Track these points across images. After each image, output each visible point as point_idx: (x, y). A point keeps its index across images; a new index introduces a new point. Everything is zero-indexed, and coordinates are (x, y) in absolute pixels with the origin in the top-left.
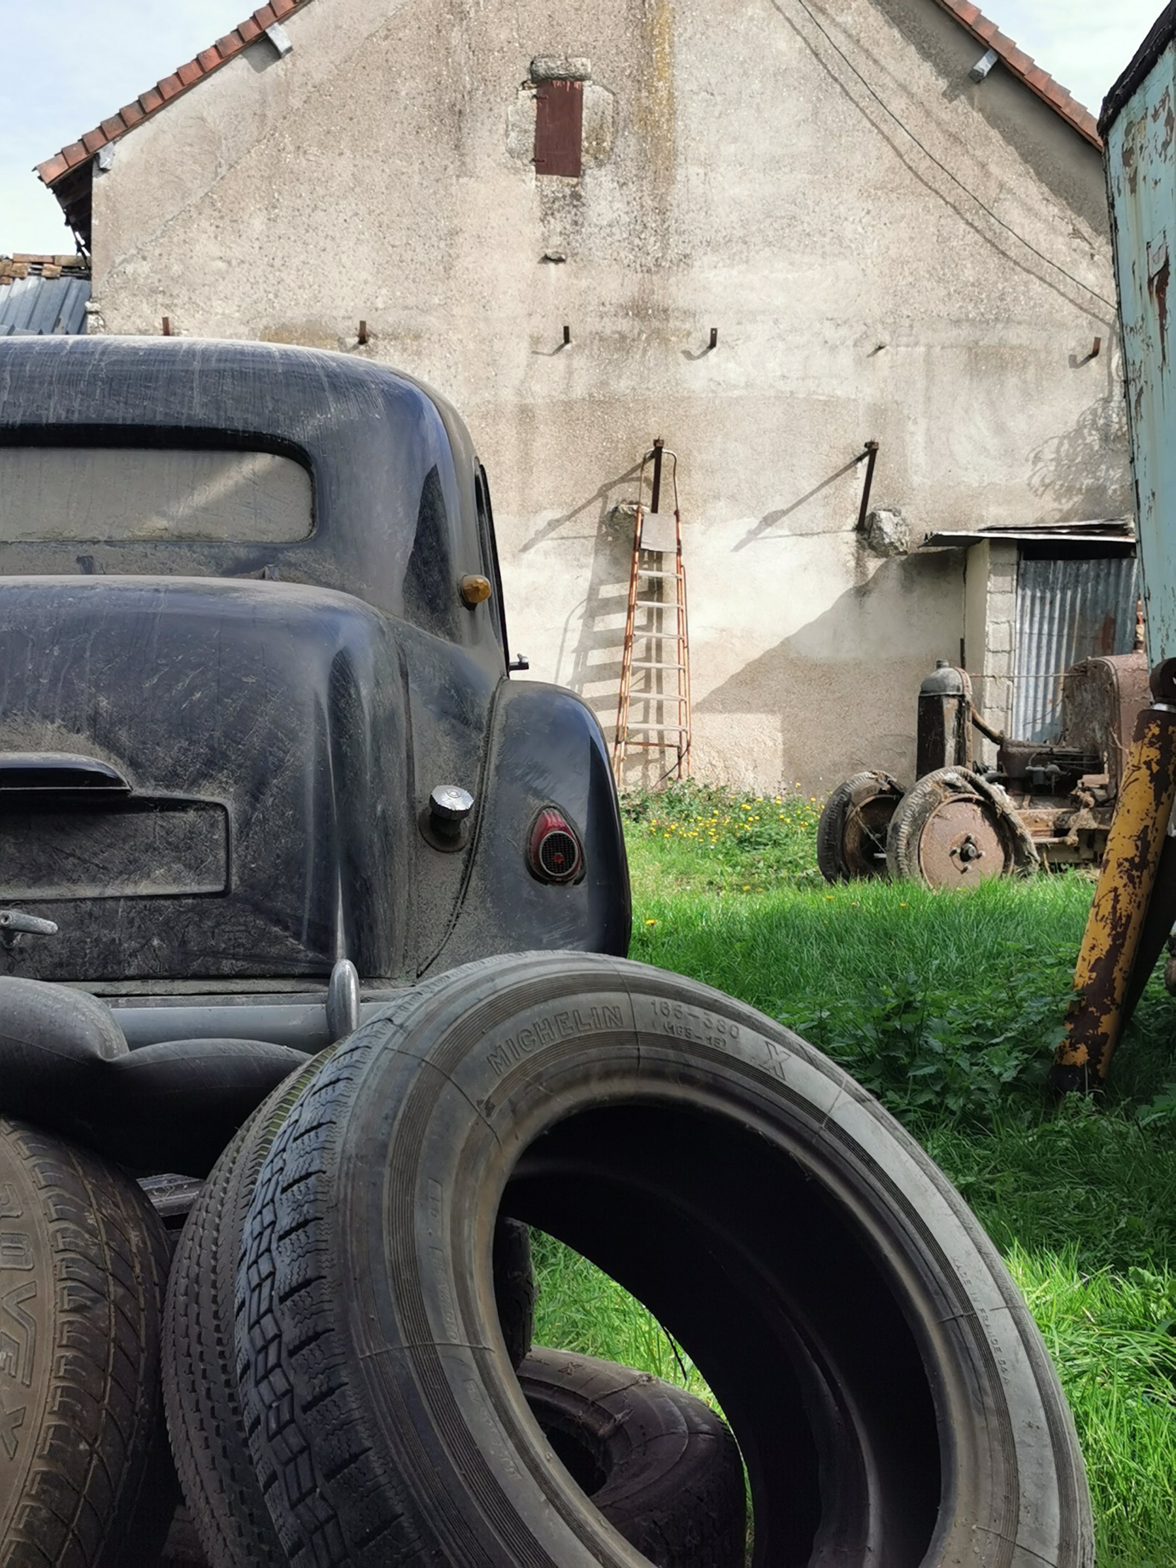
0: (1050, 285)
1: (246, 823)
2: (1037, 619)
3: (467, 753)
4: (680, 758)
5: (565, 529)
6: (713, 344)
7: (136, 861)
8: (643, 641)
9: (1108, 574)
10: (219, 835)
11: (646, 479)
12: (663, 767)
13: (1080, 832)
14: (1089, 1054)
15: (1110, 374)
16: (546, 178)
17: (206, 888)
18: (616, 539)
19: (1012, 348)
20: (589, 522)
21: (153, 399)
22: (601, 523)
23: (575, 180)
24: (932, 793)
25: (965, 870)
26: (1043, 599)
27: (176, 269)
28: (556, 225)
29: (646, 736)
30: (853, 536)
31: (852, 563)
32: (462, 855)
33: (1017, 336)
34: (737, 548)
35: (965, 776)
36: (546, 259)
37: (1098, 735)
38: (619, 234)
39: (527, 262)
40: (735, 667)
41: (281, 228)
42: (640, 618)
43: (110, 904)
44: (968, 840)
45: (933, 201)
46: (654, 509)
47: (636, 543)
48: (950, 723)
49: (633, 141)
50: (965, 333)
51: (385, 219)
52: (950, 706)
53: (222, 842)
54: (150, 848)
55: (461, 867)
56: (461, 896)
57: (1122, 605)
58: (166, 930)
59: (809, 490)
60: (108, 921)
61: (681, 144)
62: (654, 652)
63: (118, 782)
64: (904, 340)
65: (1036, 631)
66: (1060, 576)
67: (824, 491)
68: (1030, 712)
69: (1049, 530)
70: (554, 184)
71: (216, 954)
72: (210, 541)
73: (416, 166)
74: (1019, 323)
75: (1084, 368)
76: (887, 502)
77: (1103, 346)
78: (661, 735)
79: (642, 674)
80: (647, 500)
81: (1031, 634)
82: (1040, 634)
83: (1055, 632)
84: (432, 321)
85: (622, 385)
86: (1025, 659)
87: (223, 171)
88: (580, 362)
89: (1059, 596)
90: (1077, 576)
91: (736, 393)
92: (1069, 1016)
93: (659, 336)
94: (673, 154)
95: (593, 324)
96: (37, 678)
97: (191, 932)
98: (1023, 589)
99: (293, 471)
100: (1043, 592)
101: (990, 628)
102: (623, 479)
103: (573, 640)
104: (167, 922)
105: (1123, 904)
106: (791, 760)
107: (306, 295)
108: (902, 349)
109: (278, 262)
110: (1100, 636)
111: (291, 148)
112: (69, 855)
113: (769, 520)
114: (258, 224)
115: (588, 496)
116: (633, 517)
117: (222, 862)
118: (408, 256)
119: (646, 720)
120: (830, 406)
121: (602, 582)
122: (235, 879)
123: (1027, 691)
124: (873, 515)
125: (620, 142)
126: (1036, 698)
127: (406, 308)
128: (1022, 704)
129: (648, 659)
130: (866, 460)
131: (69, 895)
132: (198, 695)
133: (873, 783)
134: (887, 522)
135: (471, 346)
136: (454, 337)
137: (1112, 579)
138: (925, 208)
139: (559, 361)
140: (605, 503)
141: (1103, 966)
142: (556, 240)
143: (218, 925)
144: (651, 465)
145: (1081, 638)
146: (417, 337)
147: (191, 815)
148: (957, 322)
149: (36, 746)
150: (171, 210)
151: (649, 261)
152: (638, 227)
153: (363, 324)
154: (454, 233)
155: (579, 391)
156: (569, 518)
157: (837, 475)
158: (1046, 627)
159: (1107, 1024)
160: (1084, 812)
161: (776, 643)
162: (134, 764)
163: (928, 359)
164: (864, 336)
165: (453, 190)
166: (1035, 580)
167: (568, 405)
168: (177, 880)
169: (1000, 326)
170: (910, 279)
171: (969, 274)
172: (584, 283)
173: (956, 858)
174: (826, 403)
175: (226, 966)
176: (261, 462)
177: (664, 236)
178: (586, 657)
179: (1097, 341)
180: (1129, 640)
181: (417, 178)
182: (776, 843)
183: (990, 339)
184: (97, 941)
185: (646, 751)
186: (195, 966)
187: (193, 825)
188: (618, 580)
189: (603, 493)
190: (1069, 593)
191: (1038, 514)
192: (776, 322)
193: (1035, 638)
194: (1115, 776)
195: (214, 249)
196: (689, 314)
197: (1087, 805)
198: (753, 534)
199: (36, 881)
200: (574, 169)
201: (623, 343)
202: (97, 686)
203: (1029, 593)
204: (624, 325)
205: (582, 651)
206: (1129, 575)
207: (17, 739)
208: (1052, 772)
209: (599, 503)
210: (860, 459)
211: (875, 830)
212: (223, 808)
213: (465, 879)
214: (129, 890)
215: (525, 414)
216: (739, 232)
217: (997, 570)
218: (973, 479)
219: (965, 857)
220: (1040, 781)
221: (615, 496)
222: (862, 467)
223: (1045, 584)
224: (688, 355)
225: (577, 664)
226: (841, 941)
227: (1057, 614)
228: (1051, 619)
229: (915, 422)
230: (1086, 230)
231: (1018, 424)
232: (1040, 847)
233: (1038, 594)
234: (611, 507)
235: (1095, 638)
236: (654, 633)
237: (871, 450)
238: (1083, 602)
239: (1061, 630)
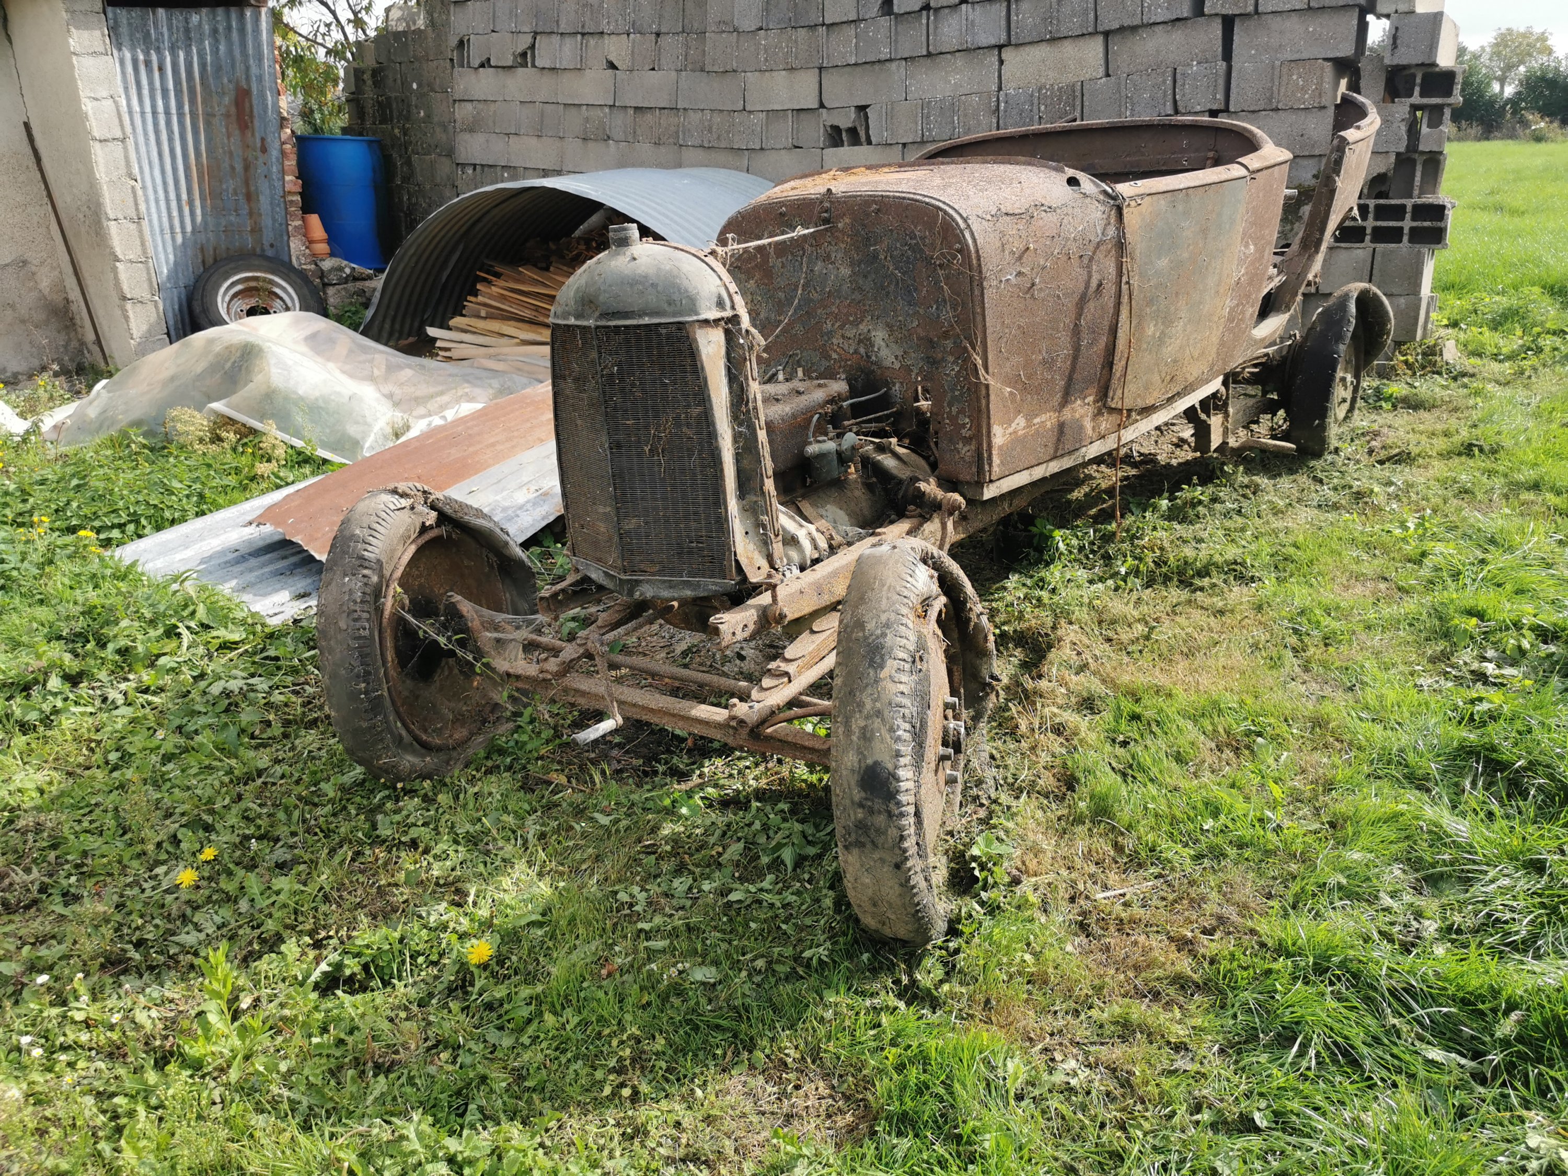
2: (146, 92)
9: (229, 28)
26: (148, 63)
57: (254, 70)
65: (148, 109)
66: (165, 30)
68: (165, 220)
81: (143, 113)
82: (154, 113)
83: (174, 110)
86: (143, 149)
89: (168, 59)
90: (187, 30)
98: (120, 50)
100: (147, 53)
101: (88, 106)
110: (233, 110)
123: (156, 192)
126: (168, 202)
128: (153, 210)
137: (235, 35)
145: (209, 116)
158: (160, 103)
166: (131, 36)
180: (272, 117)
190: (182, 55)
193: (149, 117)
203: (128, 55)
206: (254, 31)
217: (79, 22)
223: (148, 43)
227: (171, 85)
228: (165, 92)
233: (141, 57)
235: (227, 116)
238: (203, 65)
239: (180, 106)
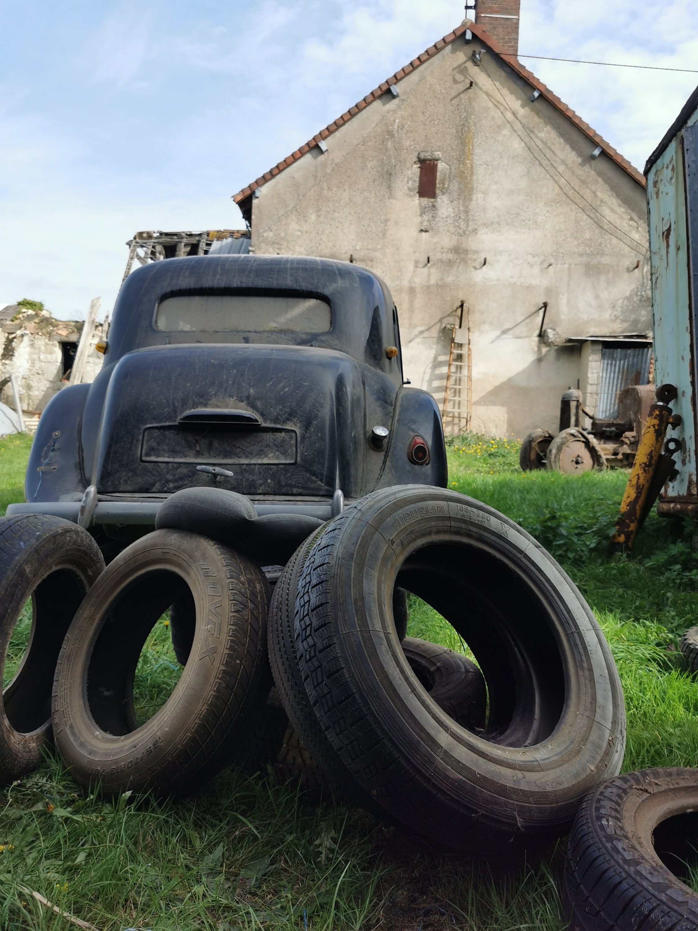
0: (620, 240)
1: (303, 438)
2: (608, 372)
3: (386, 414)
4: (467, 422)
5: (425, 334)
6: (485, 264)
7: (262, 450)
8: (454, 378)
9: (639, 354)
10: (293, 442)
11: (458, 316)
12: (460, 426)
13: (624, 454)
14: (625, 538)
15: (643, 275)
16: (422, 199)
17: (288, 462)
18: (445, 338)
19: (604, 265)
20: (435, 332)
21: (272, 278)
22: (440, 332)
23: (433, 200)
24: (565, 438)
25: (577, 468)
26: (611, 364)
27: (283, 234)
28: (426, 217)
29: (454, 414)
30: (537, 339)
31: (536, 349)
32: (384, 453)
33: (605, 260)
34: (492, 342)
35: (578, 431)
36: (422, 231)
37: (632, 417)
38: (450, 221)
39: (414, 232)
40: (489, 388)
41: (322, 219)
42: (453, 369)
43: (252, 466)
44: (578, 456)
45: (574, 207)
46: (460, 327)
47: (453, 340)
48: (573, 411)
49: (456, 184)
50: (584, 259)
51: (361, 215)
52: (573, 404)
53: (294, 444)
54: (268, 446)
55: (383, 457)
56: (383, 469)
57: (643, 366)
58: (273, 477)
59: (520, 320)
60: (252, 472)
61: (475, 185)
62: (458, 382)
63: (257, 421)
64: (560, 262)
65: (608, 376)
66: (619, 355)
67: (527, 321)
68: (605, 407)
69: (615, 337)
70: (426, 201)
71: (291, 486)
72: (292, 332)
73: (373, 195)
74: (607, 255)
75: (632, 273)
76: (551, 325)
77: (641, 264)
78: (459, 413)
79: (453, 390)
80: (458, 323)
81: (606, 378)
82: (610, 378)
83: (616, 377)
84: (378, 254)
85: (449, 279)
86: (603, 387)
87: (301, 197)
88: (433, 270)
89: (618, 363)
90: (626, 355)
91: (493, 283)
92: (618, 523)
93: (464, 261)
94: (472, 189)
95: (439, 256)
96: (227, 382)
97: (282, 477)
98: (604, 360)
99: (324, 306)
100: (612, 361)
101: (590, 375)
102: (449, 315)
103: (427, 377)
104: (273, 473)
105: (641, 480)
106: (510, 425)
107: (330, 245)
108: (559, 266)
109: (320, 232)
110: (634, 378)
111: (326, 188)
112: (238, 448)
113: (505, 332)
114: (313, 217)
115: (435, 322)
116: (452, 330)
117: (294, 452)
118: (369, 229)
119: (454, 408)
120: (530, 288)
121: (439, 355)
122: (299, 458)
123: (604, 399)
124: (545, 331)
125: (451, 185)
126: (607, 403)
127: (368, 249)
128: (601, 404)
129: (455, 384)
130: (543, 309)
131: (238, 462)
132: (287, 389)
133: (542, 434)
134: (551, 334)
135: (392, 264)
136: (386, 260)
137: (640, 356)
138: (571, 210)
139: (425, 270)
140: (441, 325)
141: (632, 504)
142: (426, 223)
143: (292, 475)
144: (459, 310)
145: (626, 379)
146: (372, 260)
147: (283, 434)
148: (581, 255)
149: (227, 407)
150: (281, 212)
151: (461, 231)
152: (457, 217)
153: (351, 256)
154: (387, 220)
155: (433, 281)
156: (428, 330)
157: (531, 315)
158: (612, 375)
159: (633, 527)
160: (625, 446)
161: (504, 379)
162: (262, 414)
163: (569, 269)
164: (544, 261)
165: (387, 204)
166: (609, 356)
167: (428, 287)
168: (277, 458)
169: (599, 256)
170: (564, 238)
171: (587, 235)
172: (436, 240)
173: (574, 463)
174: (528, 287)
175: (295, 491)
176: (312, 302)
177: (467, 221)
178: (432, 383)
179: (638, 262)
180: (646, 380)
181: (373, 200)
182: (503, 456)
183: (595, 261)
184: (248, 480)
185: (453, 420)
186: (284, 490)
187: (284, 438)
188: (445, 354)
189: (441, 320)
190: (622, 362)
191: (611, 331)
192: (510, 255)
193: (608, 379)
194: (639, 432)
195: (297, 227)
196: (476, 252)
197: (626, 444)
198: (498, 337)
199: (226, 456)
200: (433, 195)
201: (450, 263)
202: (249, 385)
203: (606, 362)
204: (451, 256)
205: (430, 381)
206: (647, 355)
207: (219, 404)
208: (613, 431)
209: (439, 325)
210: (541, 309)
211: (542, 452)
212: (295, 432)
213: (384, 462)
214: (260, 461)
215: (412, 291)
216: (497, 220)
217: (594, 352)
218: (585, 317)
219: (577, 463)
220: (608, 434)
221: (445, 322)
222: (541, 312)
223: (613, 358)
224: (475, 268)
225: (428, 386)
226: (528, 492)
227: (617, 370)
228: (615, 372)
229: (563, 294)
230: (635, 217)
231: (604, 295)
232: (607, 460)
233: (610, 362)
234: (443, 326)
235: (632, 379)
236: (458, 375)
237: (545, 305)
238: (628, 365)
239: (618, 376)
